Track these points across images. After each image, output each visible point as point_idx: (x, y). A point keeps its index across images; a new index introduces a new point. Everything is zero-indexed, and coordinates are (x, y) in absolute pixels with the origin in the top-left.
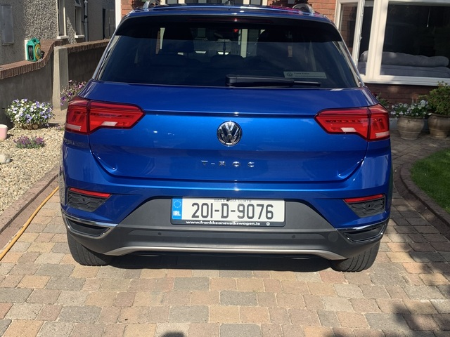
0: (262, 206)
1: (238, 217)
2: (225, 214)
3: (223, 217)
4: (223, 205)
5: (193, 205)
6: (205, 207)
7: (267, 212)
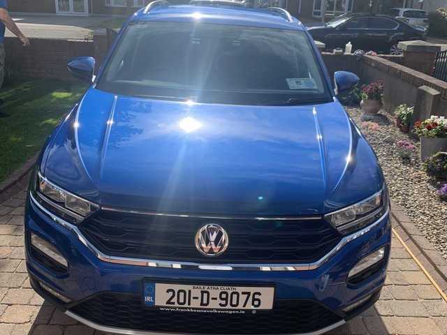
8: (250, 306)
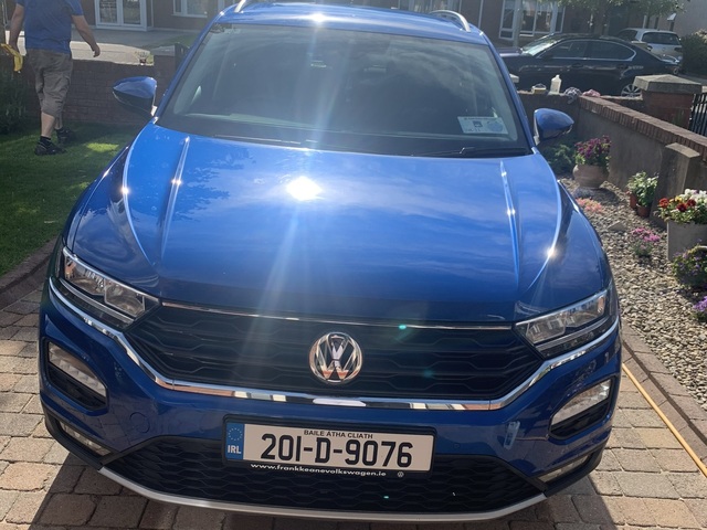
8: (393, 465)
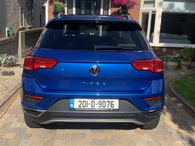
0: (109, 102)
1: (99, 107)
2: (93, 106)
3: (92, 107)
4: (92, 101)
5: (79, 102)
6: (84, 102)
7: (111, 104)
